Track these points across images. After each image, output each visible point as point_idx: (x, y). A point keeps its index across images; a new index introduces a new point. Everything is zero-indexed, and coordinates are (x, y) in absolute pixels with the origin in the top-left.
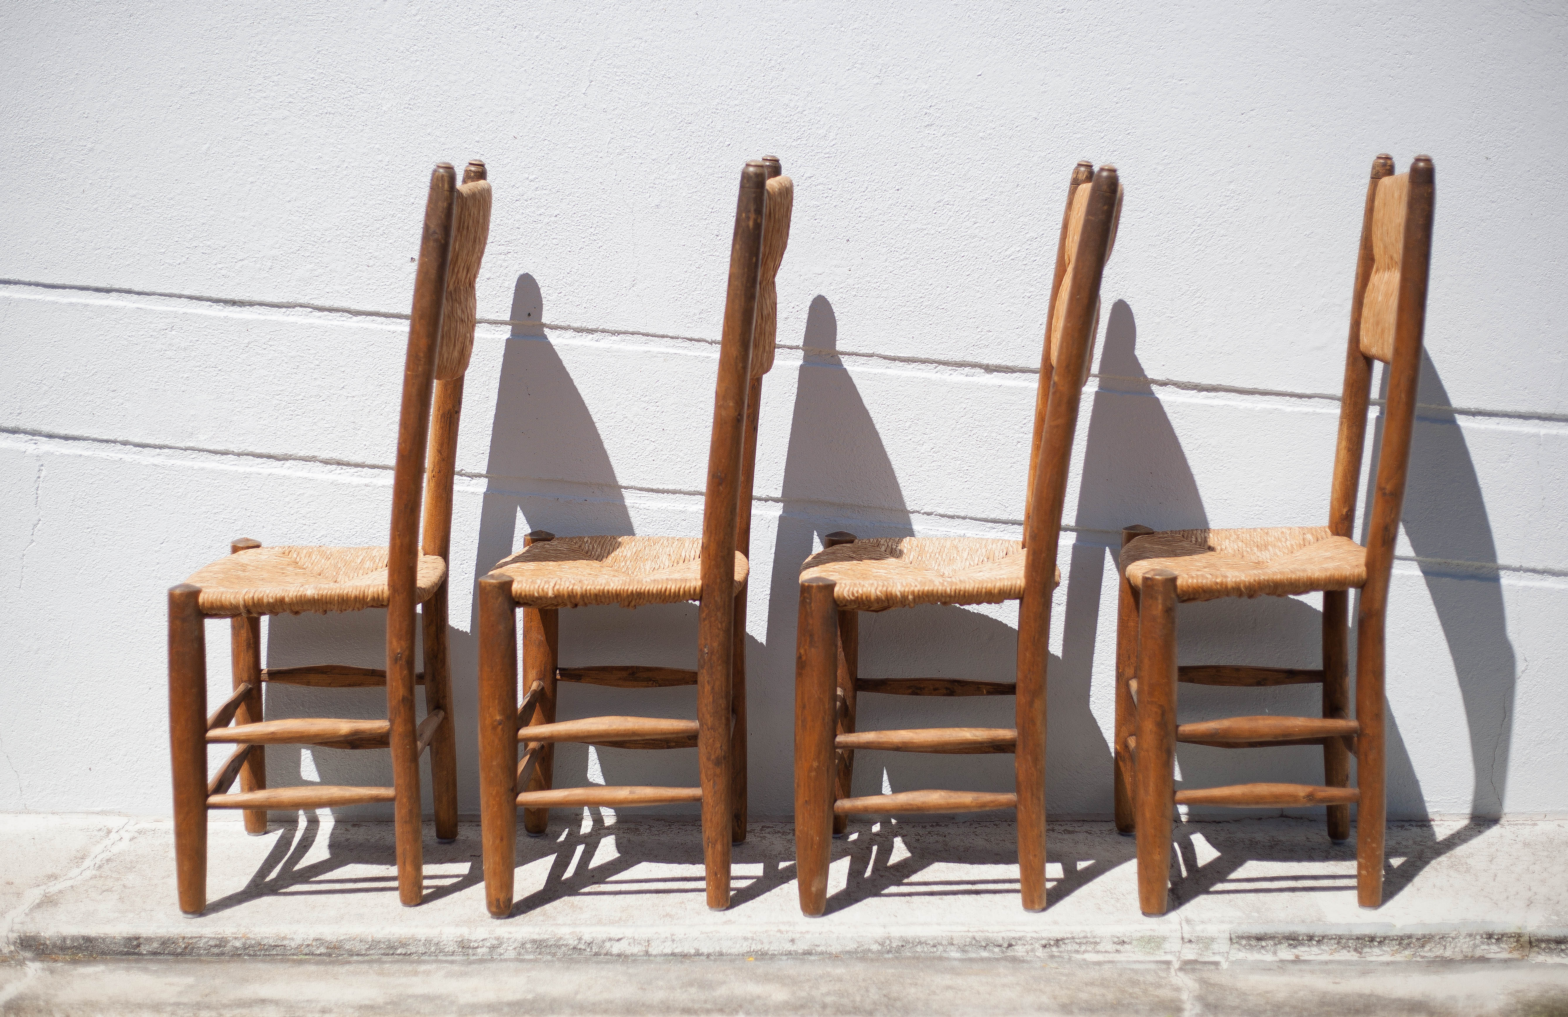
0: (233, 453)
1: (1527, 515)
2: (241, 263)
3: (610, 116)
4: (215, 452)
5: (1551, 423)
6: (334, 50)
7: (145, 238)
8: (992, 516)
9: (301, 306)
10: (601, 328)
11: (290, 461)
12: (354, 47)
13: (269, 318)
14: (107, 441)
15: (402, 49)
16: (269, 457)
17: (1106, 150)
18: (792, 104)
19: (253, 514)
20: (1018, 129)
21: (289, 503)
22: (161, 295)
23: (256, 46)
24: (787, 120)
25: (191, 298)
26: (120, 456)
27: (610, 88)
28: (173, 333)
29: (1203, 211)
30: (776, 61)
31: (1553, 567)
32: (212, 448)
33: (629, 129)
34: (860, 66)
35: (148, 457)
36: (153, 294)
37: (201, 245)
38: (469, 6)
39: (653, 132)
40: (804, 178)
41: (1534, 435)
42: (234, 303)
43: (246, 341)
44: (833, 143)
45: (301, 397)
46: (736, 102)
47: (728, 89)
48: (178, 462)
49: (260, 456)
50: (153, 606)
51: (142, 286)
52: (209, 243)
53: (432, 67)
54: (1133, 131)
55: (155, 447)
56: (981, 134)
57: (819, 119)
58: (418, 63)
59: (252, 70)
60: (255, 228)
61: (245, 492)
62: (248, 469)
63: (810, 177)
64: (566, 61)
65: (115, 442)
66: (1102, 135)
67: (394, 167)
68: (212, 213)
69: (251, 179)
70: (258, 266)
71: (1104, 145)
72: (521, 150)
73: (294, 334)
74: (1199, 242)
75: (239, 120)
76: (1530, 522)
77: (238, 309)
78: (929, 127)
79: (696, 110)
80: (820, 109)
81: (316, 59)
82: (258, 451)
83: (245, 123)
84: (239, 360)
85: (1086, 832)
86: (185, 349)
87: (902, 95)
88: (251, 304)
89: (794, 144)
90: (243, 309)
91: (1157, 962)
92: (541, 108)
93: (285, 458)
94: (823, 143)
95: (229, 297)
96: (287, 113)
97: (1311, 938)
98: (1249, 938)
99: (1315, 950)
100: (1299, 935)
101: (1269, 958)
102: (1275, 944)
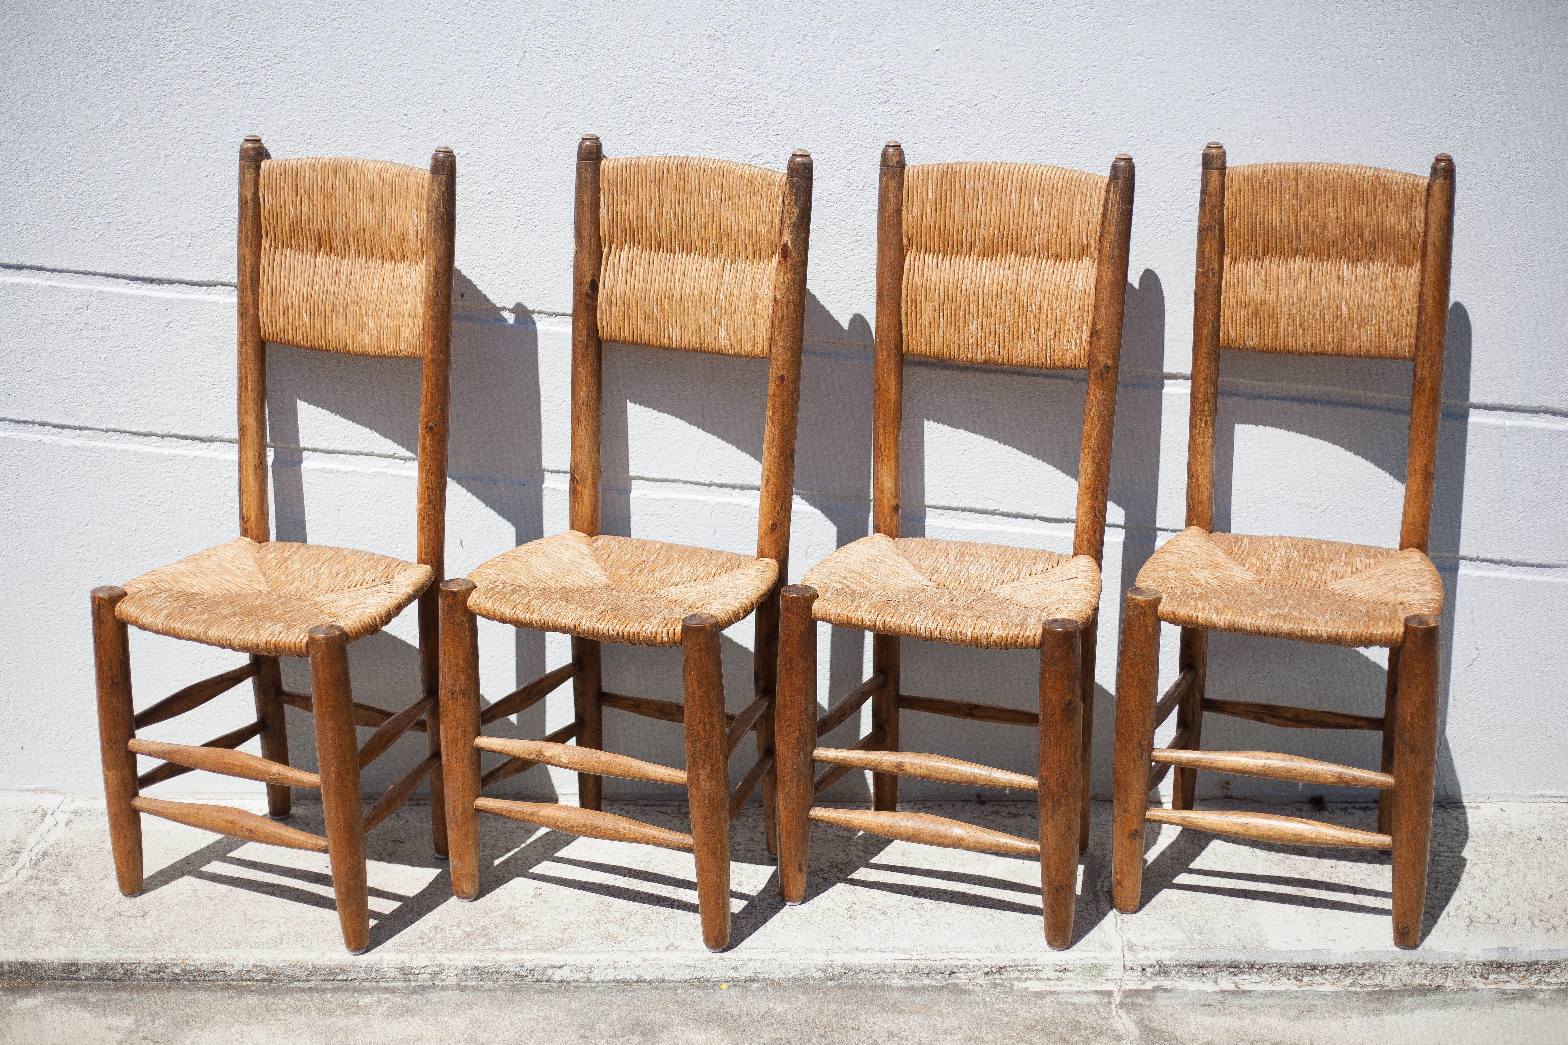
0: (156, 435)
1: (1488, 506)
2: (158, 240)
3: (545, 89)
4: (138, 434)
5: (1517, 414)
6: (250, 16)
7: (56, 213)
8: (942, 503)
9: (222, 284)
10: (537, 309)
12: (271, 13)
13: (189, 296)
14: (25, 422)
15: (322, 15)
16: (194, 439)
17: (1069, 130)
18: (738, 79)
19: (180, 496)
20: (977, 107)
21: (216, 486)
22: (75, 272)
23: (166, 11)
24: (733, 95)
25: (106, 275)
26: (39, 437)
27: (545, 59)
28: (89, 311)
29: (1169, 195)
30: (722, 32)
31: (1510, 558)
32: (134, 430)
33: (565, 102)
34: (811, 39)
35: (68, 439)
36: (67, 271)
37: (115, 221)
39: (591, 106)
40: (751, 156)
41: (1498, 427)
42: (151, 281)
43: (166, 321)
44: (782, 119)
46: (680, 76)
47: (671, 61)
48: (100, 444)
49: (185, 438)
50: (79, 588)
51: (54, 263)
52: (123, 219)
53: (355, 35)
54: (1098, 110)
55: (75, 428)
56: (938, 112)
57: (767, 94)
58: (340, 30)
59: (163, 37)
60: (172, 204)
61: (170, 474)
62: (173, 452)
63: (757, 156)
64: (498, 30)
65: (33, 423)
66: (1065, 114)
67: (316, 140)
68: (126, 187)
69: (165, 153)
70: (176, 243)
71: (1067, 125)
72: (451, 124)
73: (216, 314)
74: (1163, 227)
75: (151, 90)
76: (1489, 513)
77: (157, 287)
78: (883, 104)
79: (637, 84)
80: (769, 83)
81: (231, 26)
82: (182, 433)
83: (158, 93)
84: (159, 340)
85: (1030, 815)
86: (102, 329)
87: (855, 70)
89: (741, 120)
90: (161, 286)
91: (1098, 992)
92: (472, 80)
93: (211, 440)
94: (771, 120)
95: (147, 275)
96: (202, 83)
97: (1252, 966)
98: (1190, 966)
99: (1255, 978)
100: (1240, 963)
101: (1210, 987)
102: (1216, 972)
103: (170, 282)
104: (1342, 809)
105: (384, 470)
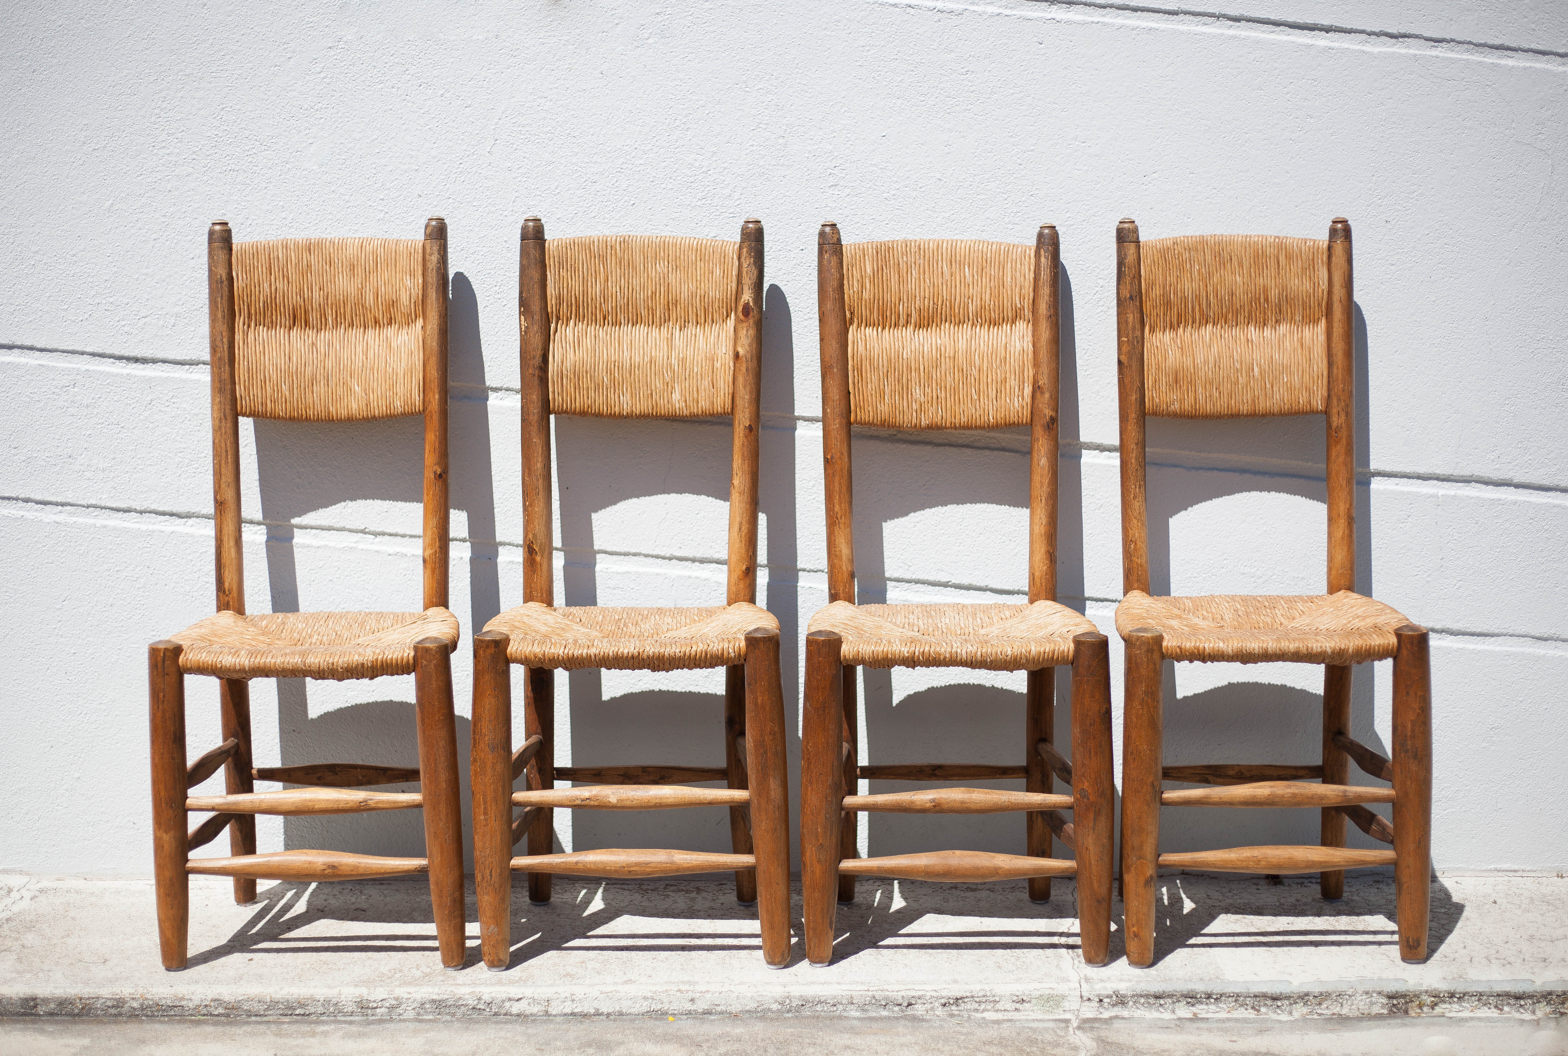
0: (136, 511)
1: (1426, 575)
2: (144, 320)
3: (515, 175)
4: (118, 510)
5: (1450, 483)
6: (238, 107)
7: (47, 295)
10: (505, 386)
11: (194, 519)
12: (258, 104)
13: (172, 375)
14: (9, 498)
15: (306, 106)
16: (172, 514)
17: (1009, 211)
18: (697, 164)
19: (156, 572)
20: (922, 190)
21: (191, 561)
22: (64, 351)
23: (160, 103)
24: (692, 179)
25: (93, 355)
26: (21, 513)
27: (515, 146)
28: (76, 389)
29: (1106, 272)
30: (681, 120)
31: (1450, 627)
32: (114, 506)
33: (533, 187)
34: (764, 126)
35: (49, 515)
36: (56, 351)
37: (104, 302)
38: (374, 64)
39: (558, 191)
41: (1432, 496)
42: (136, 360)
43: (149, 398)
44: (738, 202)
45: (203, 455)
46: (641, 162)
47: (633, 148)
48: (81, 520)
49: (163, 514)
50: (54, 664)
51: (44, 343)
52: (111, 300)
53: (336, 124)
54: (1037, 192)
55: (57, 504)
56: (885, 195)
57: (723, 178)
59: (156, 126)
60: (158, 285)
61: (148, 549)
62: (151, 527)
64: (471, 119)
65: (17, 499)
66: (1006, 196)
67: (298, 224)
68: (115, 269)
69: (154, 236)
70: (161, 323)
71: (1007, 206)
72: (425, 208)
73: (197, 391)
75: (142, 177)
76: (1428, 582)
77: (141, 366)
78: (833, 188)
79: (601, 170)
80: (725, 168)
81: (220, 116)
82: (161, 509)
83: (149, 180)
84: (141, 417)
86: (87, 406)
87: (807, 155)
89: (699, 203)
90: (145, 365)
91: (1056, 1021)
92: (446, 166)
93: (188, 516)
95: (132, 354)
96: (191, 170)
97: (1209, 996)
98: (1147, 996)
99: (1213, 1007)
100: (1197, 993)
101: (1167, 1016)
102: (1174, 1003)
103: (154, 361)
104: (1298, 883)
105: (354, 545)
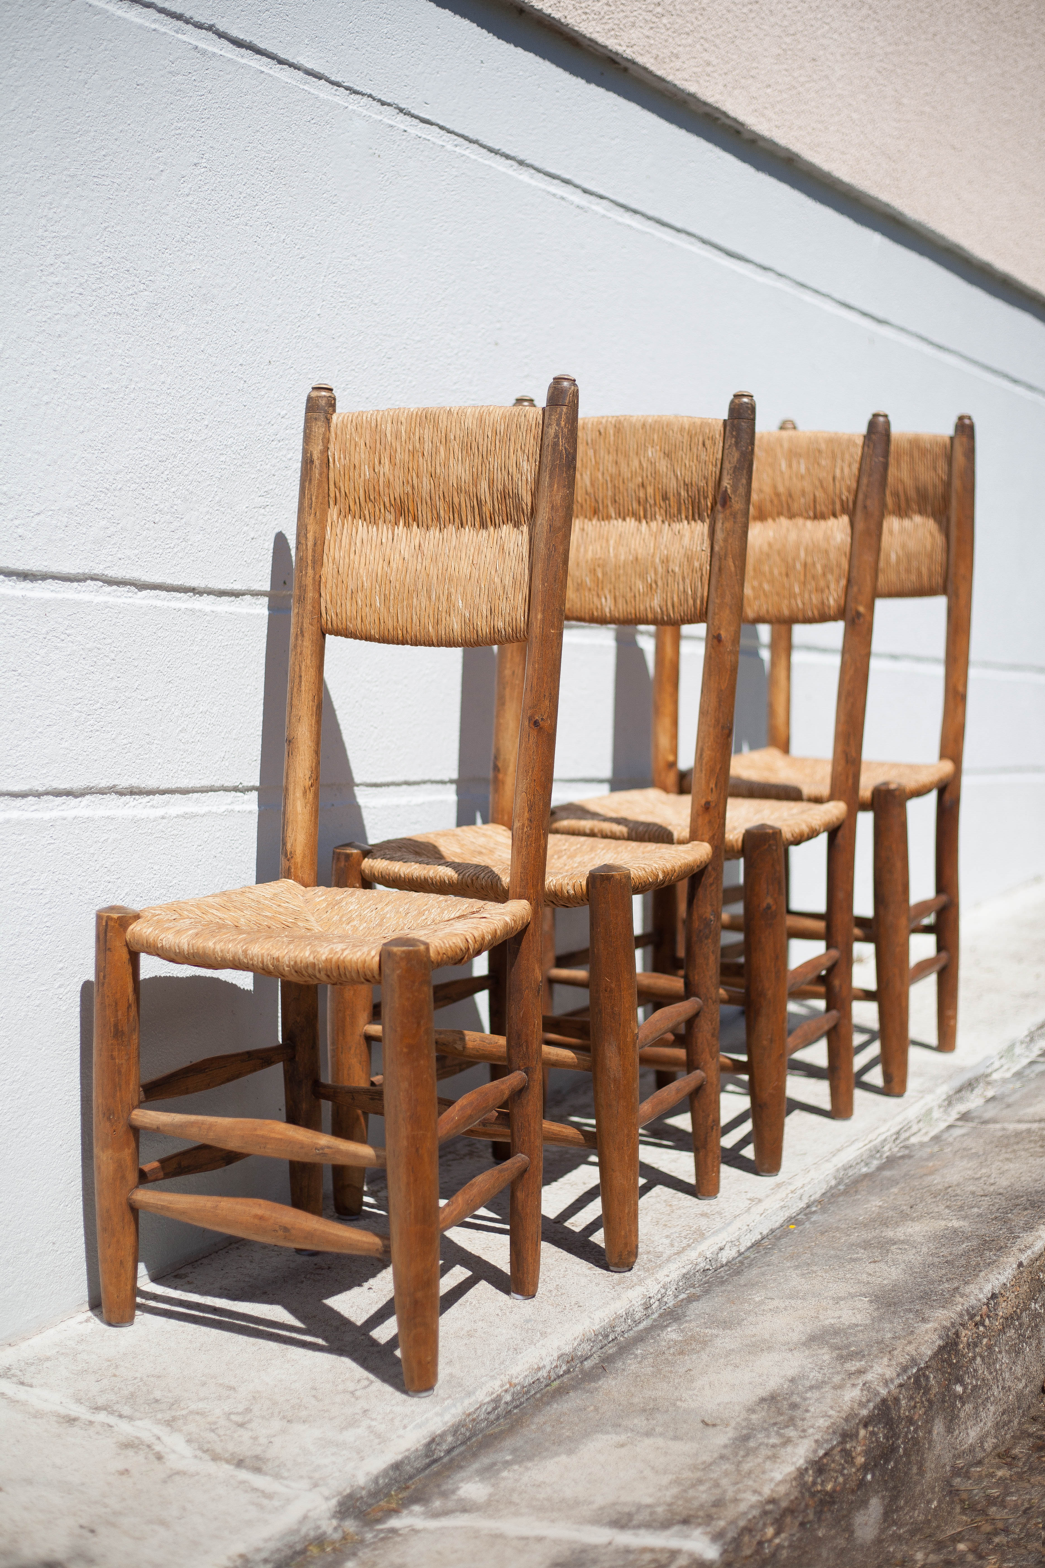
0: (33, 794)
2: (37, 519)
6: (119, 228)
9: (92, 579)
11: (88, 797)
12: (136, 227)
38: (231, 192)
43: (44, 630)
45: (99, 705)
49: (60, 794)
58: (192, 257)
59: (43, 243)
67: (174, 391)
69: (46, 398)
73: (89, 618)
75: (32, 313)
83: (39, 318)
88: (44, 577)
96: (78, 309)
105: (230, 807)
